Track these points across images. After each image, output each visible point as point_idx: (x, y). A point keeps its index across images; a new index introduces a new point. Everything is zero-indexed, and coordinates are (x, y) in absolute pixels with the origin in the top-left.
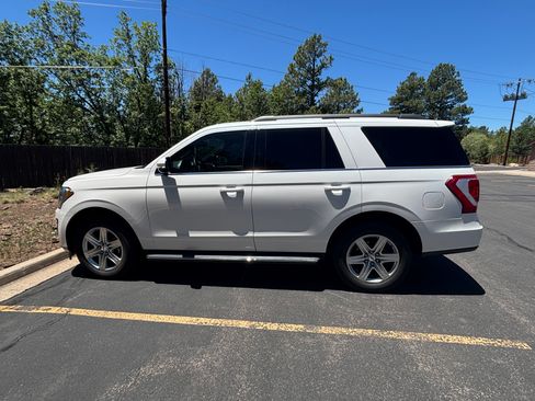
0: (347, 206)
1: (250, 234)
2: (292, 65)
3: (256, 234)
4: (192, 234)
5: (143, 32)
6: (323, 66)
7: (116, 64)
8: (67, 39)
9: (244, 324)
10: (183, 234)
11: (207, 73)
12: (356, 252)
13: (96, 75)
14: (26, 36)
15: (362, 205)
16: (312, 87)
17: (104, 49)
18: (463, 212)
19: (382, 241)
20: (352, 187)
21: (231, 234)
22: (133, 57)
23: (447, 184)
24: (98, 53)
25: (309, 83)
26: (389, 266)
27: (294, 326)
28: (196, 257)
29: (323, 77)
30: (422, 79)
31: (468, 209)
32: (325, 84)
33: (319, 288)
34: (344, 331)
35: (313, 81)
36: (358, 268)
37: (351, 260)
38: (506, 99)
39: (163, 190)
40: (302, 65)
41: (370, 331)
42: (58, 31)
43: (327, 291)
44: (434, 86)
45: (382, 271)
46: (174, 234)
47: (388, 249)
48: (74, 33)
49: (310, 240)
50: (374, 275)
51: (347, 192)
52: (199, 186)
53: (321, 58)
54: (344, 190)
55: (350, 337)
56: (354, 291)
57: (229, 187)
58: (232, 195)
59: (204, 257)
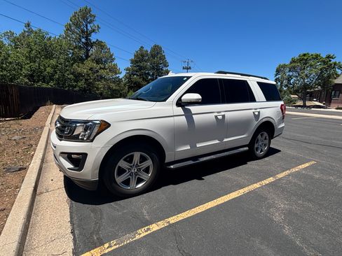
0: (260, 119)
1: (225, 140)
2: (69, 25)
4: (199, 145)
6: (94, 31)
10: (193, 146)
15: (263, 119)
18: (283, 119)
21: (217, 142)
25: (83, 40)
29: (93, 39)
30: (147, 51)
35: (87, 40)
38: (184, 68)
39: (184, 117)
44: (153, 56)
46: (188, 147)
52: (204, 113)
54: (258, 112)
57: (218, 112)
58: (220, 117)
59: (205, 159)
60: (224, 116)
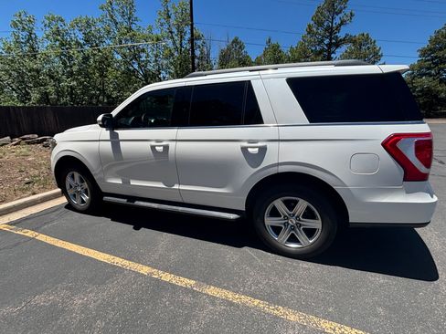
0: (262, 166)
1: (176, 187)
2: (309, 26)
3: (182, 187)
4: (133, 183)
5: (179, 11)
6: (343, 23)
7: (158, 40)
8: (125, 24)
9: (145, 270)
10: (126, 182)
11: (236, 41)
12: (275, 213)
13: (143, 51)
14: (99, 26)
15: (278, 164)
16: (330, 45)
17: (150, 29)
18: (405, 180)
19: (302, 205)
20: (269, 145)
21: (161, 185)
22: (171, 32)
23: (384, 145)
24: (146, 32)
25: (327, 41)
26: (310, 233)
27: (187, 281)
28: (137, 203)
29: (341, 35)
31: (413, 176)
32: (344, 41)
33: (239, 245)
34: (230, 295)
35: (331, 40)
36: (277, 230)
37: (269, 221)
40: (319, 24)
41: (257, 302)
42: (119, 19)
43: (246, 249)
45: (302, 237)
46: (120, 182)
47: (309, 214)
48: (129, 19)
49: (229, 197)
50: (293, 239)
51: (263, 150)
52: (138, 140)
53: (340, 15)
54: (260, 148)
55: (231, 304)
56: (272, 252)
57: (158, 141)
58: (160, 149)
59: (142, 203)
60: (166, 148)
